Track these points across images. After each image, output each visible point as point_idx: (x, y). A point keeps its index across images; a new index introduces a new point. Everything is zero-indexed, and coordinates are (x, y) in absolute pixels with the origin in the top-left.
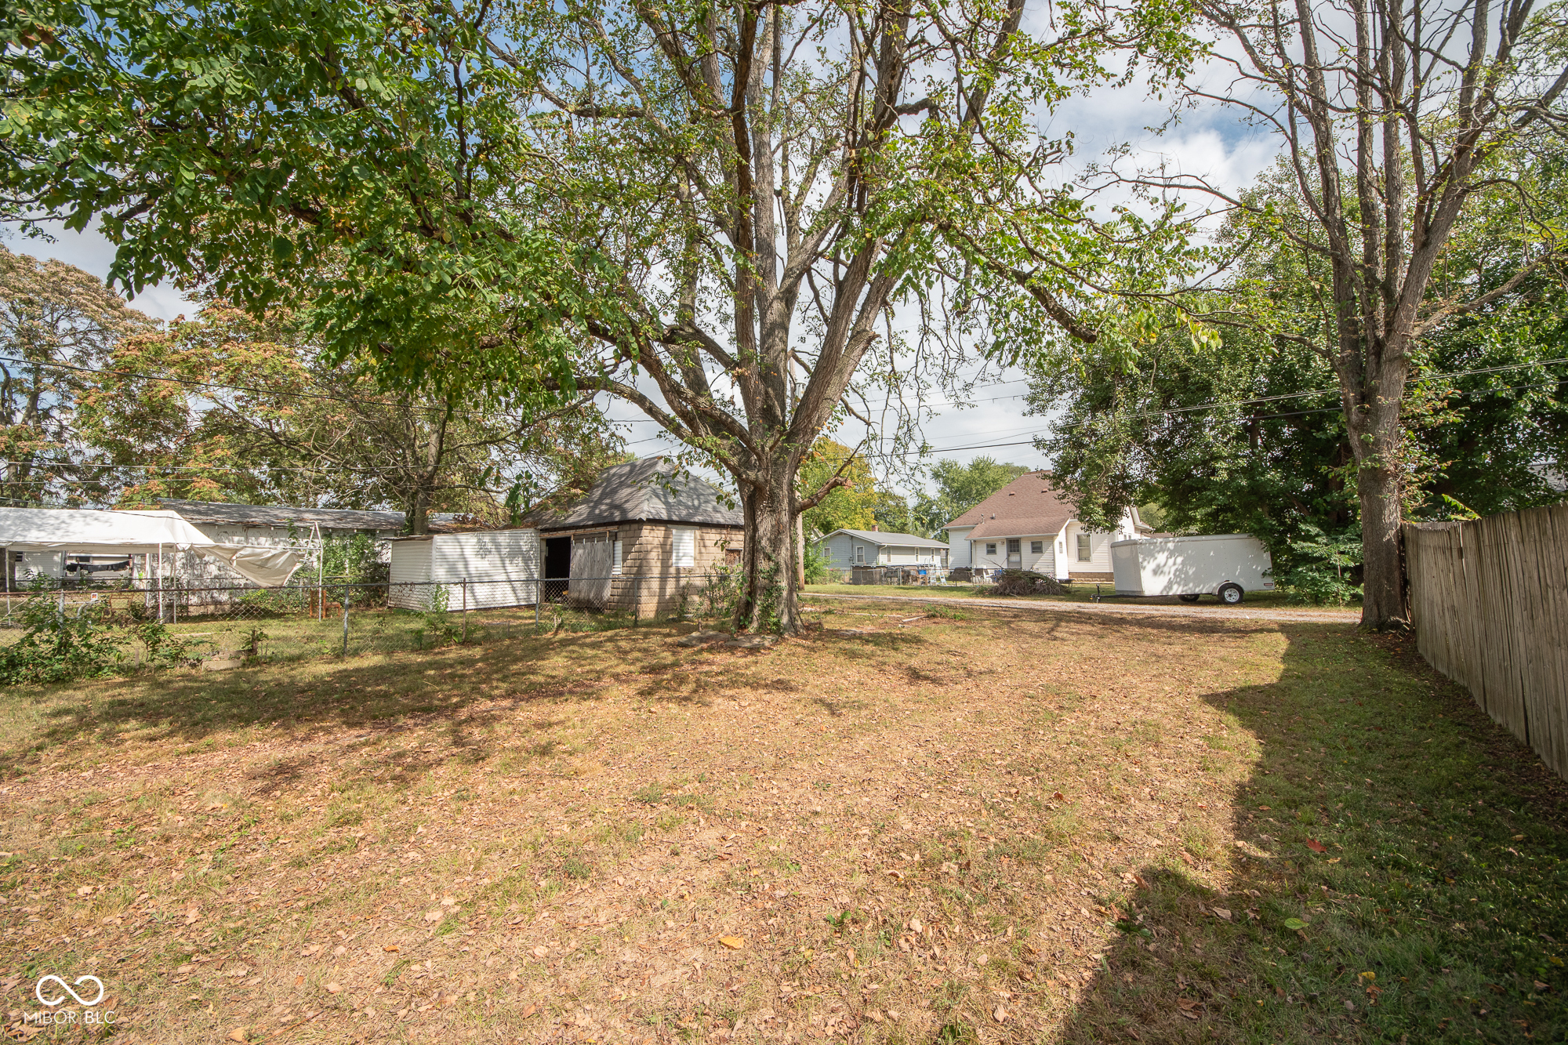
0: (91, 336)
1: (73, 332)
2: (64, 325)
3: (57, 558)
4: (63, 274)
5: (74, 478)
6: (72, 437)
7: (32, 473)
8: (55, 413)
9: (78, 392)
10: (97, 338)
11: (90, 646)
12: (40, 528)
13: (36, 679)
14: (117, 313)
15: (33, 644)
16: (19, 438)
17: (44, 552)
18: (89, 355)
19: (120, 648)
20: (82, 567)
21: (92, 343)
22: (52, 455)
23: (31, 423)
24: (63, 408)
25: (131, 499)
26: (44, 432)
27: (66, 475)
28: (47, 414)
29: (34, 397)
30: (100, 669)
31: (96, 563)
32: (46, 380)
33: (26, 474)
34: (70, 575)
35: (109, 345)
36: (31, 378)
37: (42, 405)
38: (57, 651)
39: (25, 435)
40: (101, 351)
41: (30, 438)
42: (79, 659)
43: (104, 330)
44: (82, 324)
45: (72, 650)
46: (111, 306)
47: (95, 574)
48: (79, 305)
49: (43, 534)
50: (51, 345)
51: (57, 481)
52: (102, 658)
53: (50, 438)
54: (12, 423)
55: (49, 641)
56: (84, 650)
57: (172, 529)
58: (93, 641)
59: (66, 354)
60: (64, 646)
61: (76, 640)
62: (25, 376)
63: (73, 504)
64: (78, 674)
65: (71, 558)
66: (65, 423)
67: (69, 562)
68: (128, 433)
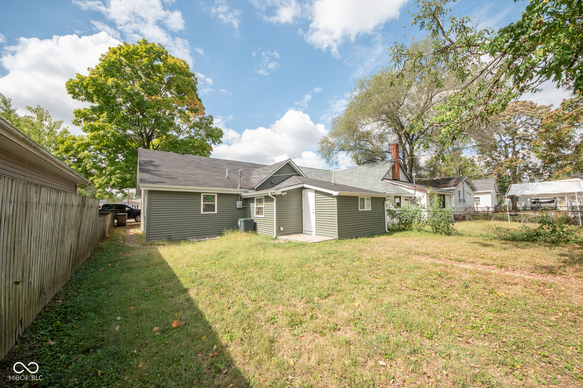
0: (527, 121)
1: (521, 122)
2: (518, 121)
3: (529, 200)
4: (515, 105)
5: (530, 171)
6: (528, 157)
7: (517, 172)
8: (521, 151)
9: (527, 142)
10: (529, 121)
11: (563, 232)
12: (528, 189)
13: (545, 241)
14: (535, 110)
15: (543, 229)
16: (512, 161)
17: (525, 197)
18: (528, 128)
19: (576, 233)
20: (538, 202)
21: (528, 123)
22: (523, 165)
23: (514, 156)
24: (523, 149)
25: (559, 176)
26: (519, 158)
27: (527, 171)
28: (518, 152)
29: (514, 148)
30: (568, 241)
31: (542, 201)
32: (517, 141)
33: (516, 173)
34: (534, 205)
35: (535, 122)
36: (512, 142)
37: (516, 150)
38: (552, 232)
39: (514, 160)
40: (532, 125)
41: (516, 161)
42: (560, 236)
43: (531, 118)
44: (524, 119)
45: (557, 232)
46: (533, 108)
47: (542, 205)
48: (522, 113)
49: (529, 192)
50: (516, 129)
51: (526, 173)
52: (569, 237)
53: (521, 160)
54: (509, 158)
55: (548, 228)
56: (561, 233)
57: (580, 186)
58: (564, 230)
59: (521, 131)
60: (554, 231)
61: (558, 229)
62: (510, 142)
63: (532, 181)
64: (560, 241)
65: (533, 199)
66: (524, 153)
67: (533, 201)
68: (551, 151)
